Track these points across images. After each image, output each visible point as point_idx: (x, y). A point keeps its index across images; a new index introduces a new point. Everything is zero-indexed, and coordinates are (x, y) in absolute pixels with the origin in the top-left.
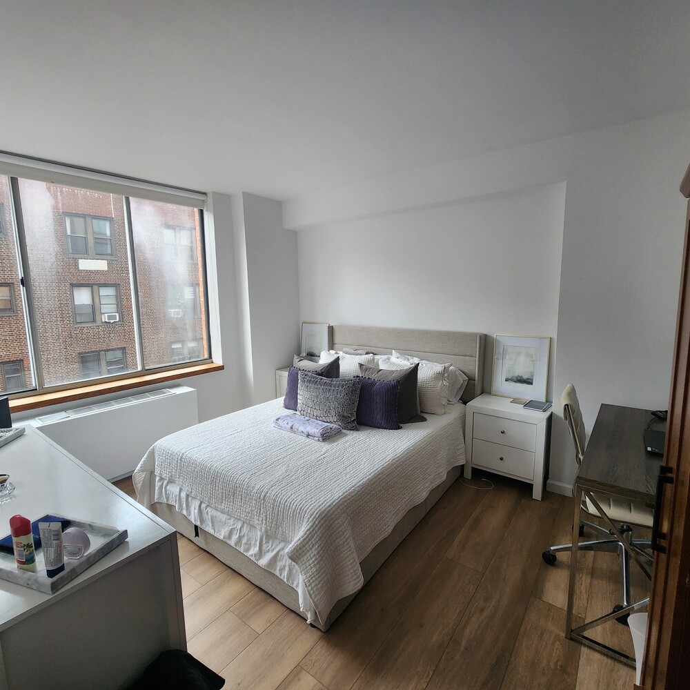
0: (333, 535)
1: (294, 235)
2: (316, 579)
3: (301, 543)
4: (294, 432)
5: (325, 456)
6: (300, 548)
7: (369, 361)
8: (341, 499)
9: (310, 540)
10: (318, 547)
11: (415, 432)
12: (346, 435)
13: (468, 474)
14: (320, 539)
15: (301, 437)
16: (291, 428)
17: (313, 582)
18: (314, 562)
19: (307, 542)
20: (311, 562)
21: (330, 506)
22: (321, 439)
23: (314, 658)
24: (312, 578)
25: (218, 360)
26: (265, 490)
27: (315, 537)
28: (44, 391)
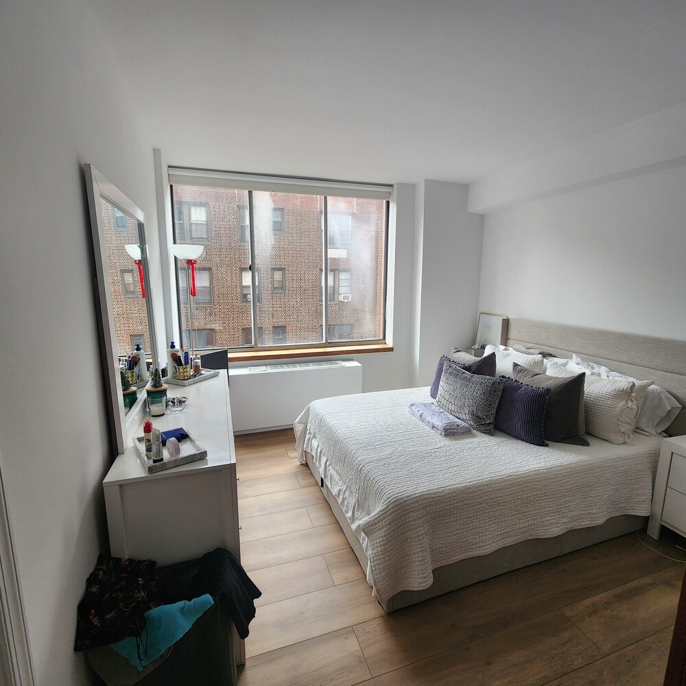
0: (405, 526)
1: (481, 219)
2: (379, 559)
3: (373, 520)
4: (422, 420)
5: (436, 450)
6: (372, 525)
7: (535, 363)
8: (424, 495)
9: (381, 521)
10: (387, 530)
11: (563, 454)
12: (474, 436)
13: (654, 532)
14: (390, 524)
15: (426, 427)
16: (421, 416)
17: (377, 560)
18: (380, 542)
19: (378, 522)
20: (378, 541)
21: (408, 496)
22: (443, 434)
23: (367, 629)
24: (376, 556)
25: (389, 343)
26: (363, 464)
27: (386, 519)
28: (257, 349)
